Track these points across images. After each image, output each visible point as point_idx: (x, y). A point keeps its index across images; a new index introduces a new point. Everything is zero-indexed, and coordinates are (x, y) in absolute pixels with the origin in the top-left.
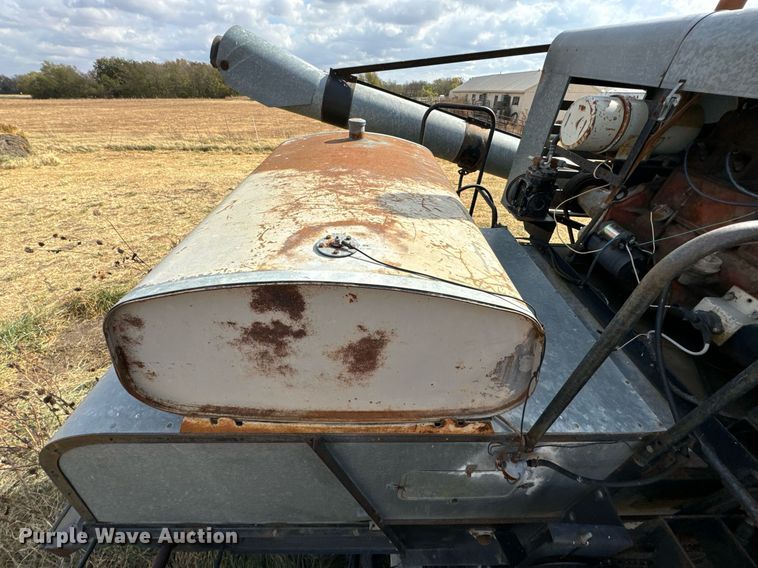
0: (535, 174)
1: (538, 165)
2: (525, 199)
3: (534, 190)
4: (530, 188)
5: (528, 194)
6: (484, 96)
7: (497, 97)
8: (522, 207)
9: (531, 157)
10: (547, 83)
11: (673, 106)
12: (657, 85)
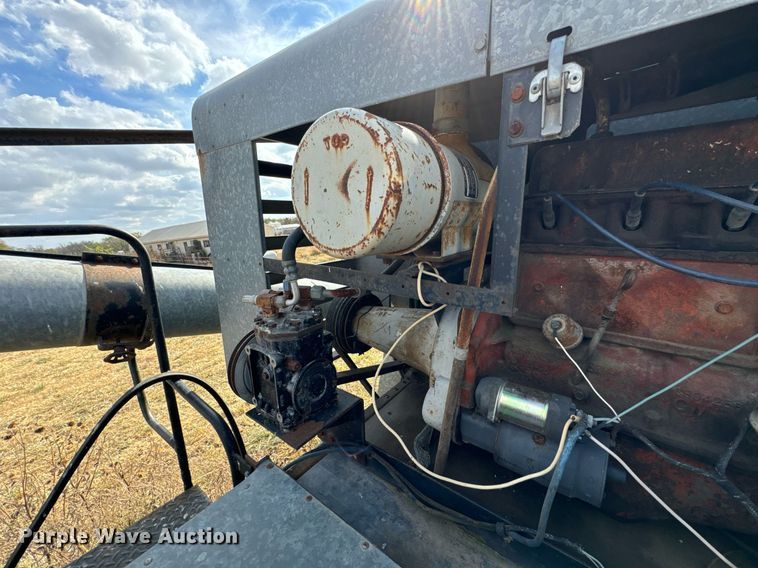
0: (277, 332)
1: (274, 308)
2: (283, 392)
3: (293, 364)
4: (282, 364)
5: (283, 377)
6: (170, 244)
7: (185, 244)
8: (283, 410)
9: (251, 298)
10: (215, 168)
11: (568, 91)
12: (482, 72)
